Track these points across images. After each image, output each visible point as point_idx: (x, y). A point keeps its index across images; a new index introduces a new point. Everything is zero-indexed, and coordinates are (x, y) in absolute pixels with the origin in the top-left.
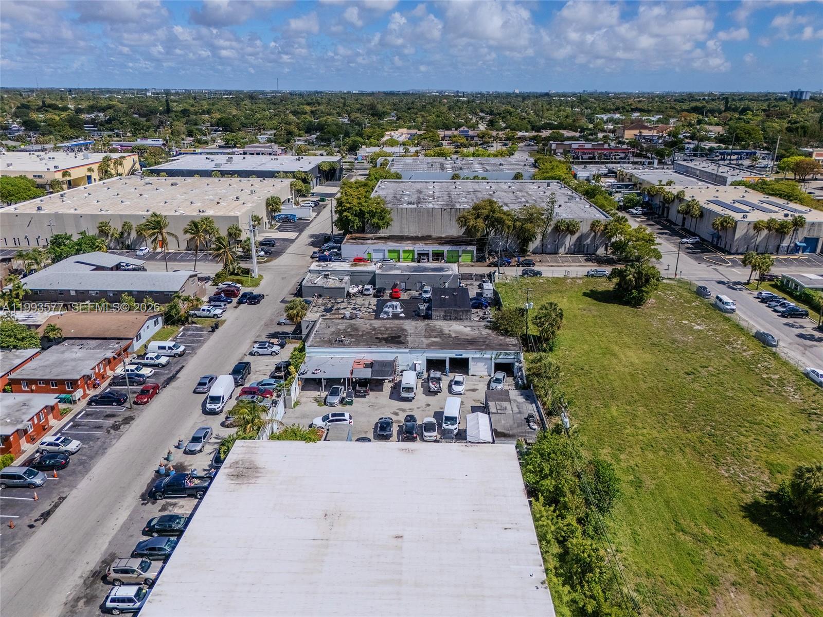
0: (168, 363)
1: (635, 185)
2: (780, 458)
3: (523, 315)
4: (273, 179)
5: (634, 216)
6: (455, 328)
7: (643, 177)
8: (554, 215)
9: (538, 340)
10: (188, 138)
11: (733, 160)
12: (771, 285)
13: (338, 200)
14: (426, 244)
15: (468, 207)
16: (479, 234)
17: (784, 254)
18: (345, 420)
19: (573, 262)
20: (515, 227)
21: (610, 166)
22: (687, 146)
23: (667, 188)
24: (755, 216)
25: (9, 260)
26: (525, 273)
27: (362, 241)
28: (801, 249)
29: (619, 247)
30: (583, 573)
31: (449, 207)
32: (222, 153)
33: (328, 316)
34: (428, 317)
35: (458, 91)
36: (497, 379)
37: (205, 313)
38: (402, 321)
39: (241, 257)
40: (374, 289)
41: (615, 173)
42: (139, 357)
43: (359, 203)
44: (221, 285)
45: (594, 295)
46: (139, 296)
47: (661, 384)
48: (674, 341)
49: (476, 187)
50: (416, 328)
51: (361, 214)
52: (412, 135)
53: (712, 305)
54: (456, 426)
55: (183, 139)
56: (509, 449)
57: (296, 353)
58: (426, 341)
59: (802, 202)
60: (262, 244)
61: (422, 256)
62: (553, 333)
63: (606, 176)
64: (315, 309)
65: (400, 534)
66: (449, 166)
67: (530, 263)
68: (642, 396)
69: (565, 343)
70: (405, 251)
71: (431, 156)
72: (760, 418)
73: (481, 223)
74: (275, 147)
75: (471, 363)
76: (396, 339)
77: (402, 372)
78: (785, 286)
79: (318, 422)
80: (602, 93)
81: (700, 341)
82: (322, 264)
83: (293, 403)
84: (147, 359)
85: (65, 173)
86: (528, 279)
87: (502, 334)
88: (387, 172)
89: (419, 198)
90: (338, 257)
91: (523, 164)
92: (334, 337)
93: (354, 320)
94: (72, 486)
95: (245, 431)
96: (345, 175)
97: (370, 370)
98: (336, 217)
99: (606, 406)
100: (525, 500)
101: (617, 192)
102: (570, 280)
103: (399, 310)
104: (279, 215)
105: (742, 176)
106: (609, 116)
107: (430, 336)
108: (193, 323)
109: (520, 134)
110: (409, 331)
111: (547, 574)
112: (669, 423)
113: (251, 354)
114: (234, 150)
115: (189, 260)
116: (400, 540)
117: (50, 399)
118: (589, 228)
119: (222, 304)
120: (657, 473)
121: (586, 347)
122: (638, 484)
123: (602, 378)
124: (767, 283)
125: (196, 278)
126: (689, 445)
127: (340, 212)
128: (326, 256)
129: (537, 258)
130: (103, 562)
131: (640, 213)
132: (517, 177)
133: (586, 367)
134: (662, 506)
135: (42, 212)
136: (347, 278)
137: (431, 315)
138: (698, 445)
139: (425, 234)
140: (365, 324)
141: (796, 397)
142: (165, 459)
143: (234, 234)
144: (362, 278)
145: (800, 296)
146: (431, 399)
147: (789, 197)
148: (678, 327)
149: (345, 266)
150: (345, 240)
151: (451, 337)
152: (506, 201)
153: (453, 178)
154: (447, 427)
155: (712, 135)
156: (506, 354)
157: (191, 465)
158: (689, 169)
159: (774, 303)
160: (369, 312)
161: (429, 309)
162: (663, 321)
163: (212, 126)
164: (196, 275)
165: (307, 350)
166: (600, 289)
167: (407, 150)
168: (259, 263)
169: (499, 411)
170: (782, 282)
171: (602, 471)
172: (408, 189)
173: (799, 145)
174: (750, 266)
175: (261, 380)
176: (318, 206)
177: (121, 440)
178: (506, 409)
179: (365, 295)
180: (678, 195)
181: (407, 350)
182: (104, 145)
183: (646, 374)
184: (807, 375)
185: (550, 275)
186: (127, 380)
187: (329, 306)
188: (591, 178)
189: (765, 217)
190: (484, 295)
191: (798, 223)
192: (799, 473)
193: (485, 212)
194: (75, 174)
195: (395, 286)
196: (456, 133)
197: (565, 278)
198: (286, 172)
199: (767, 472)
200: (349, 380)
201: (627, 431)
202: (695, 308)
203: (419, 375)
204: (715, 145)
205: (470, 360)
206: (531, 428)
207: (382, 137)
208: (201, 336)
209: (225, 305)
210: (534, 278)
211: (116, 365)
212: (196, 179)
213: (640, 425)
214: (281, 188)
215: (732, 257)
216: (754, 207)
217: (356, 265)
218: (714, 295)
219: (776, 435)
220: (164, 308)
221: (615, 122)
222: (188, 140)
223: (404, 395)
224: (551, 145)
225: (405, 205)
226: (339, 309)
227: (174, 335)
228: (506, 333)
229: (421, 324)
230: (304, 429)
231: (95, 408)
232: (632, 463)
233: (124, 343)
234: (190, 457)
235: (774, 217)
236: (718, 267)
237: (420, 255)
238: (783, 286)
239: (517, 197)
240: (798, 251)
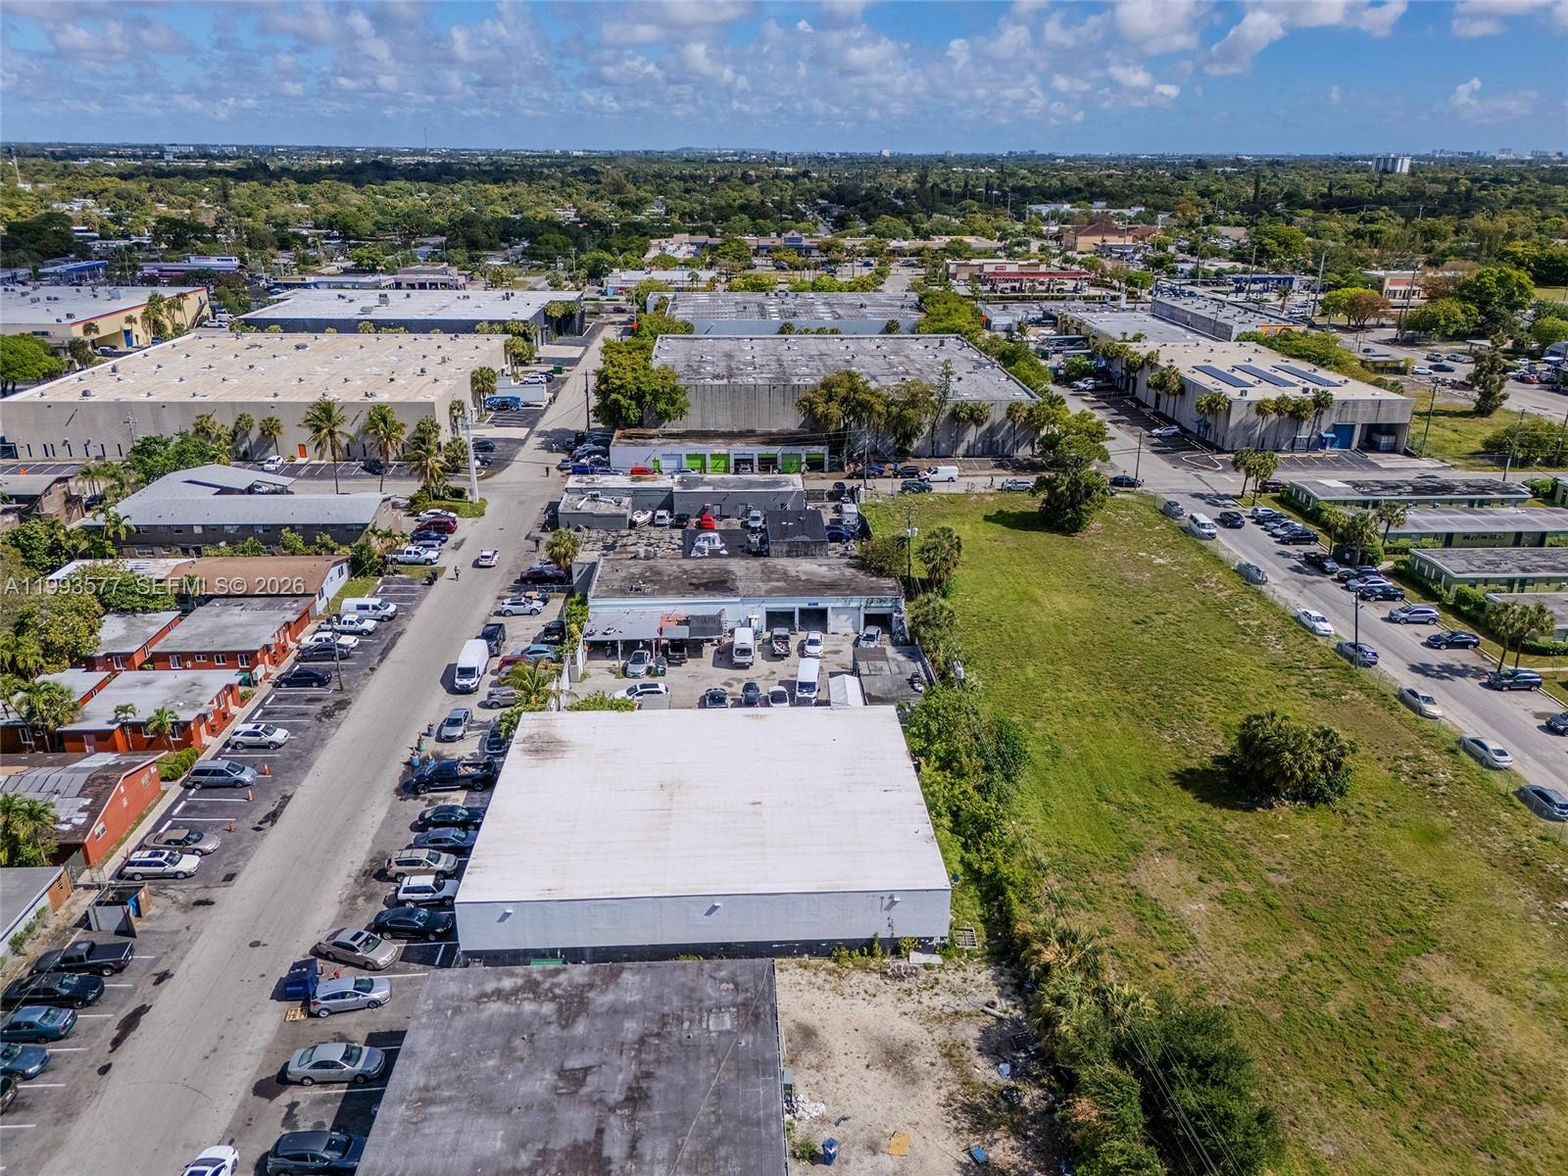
0: (376, 628)
1: (1086, 339)
3: (903, 547)
4: (473, 336)
5: (1079, 392)
6: (804, 567)
8: (950, 394)
10: (282, 254)
13: (600, 373)
14: (747, 444)
15: (812, 382)
16: (832, 427)
18: (660, 691)
20: (889, 414)
21: (1048, 305)
23: (1134, 347)
24: (1262, 393)
26: (905, 488)
27: (642, 443)
28: (1328, 441)
31: (782, 385)
33: (612, 555)
34: (762, 553)
36: (868, 636)
37: (413, 559)
38: (724, 560)
40: (671, 516)
41: (1055, 318)
43: (636, 378)
44: (423, 514)
45: (1004, 519)
46: (308, 533)
48: (1123, 581)
49: (823, 346)
50: (747, 569)
51: (639, 397)
52: (700, 246)
53: (1183, 528)
54: (815, 694)
55: (274, 256)
57: (574, 607)
58: (764, 587)
61: (742, 464)
62: (947, 571)
63: (1038, 323)
64: (590, 547)
65: (757, 800)
66: (774, 309)
67: (914, 472)
69: (964, 586)
70: (714, 457)
71: (739, 288)
73: (835, 410)
74: (454, 272)
75: (830, 615)
76: (719, 585)
77: (732, 630)
80: (1042, 157)
82: (585, 478)
83: (579, 674)
84: (344, 621)
85: (89, 327)
86: (910, 497)
87: (873, 575)
88: (671, 321)
89: (730, 368)
90: (606, 468)
91: (899, 304)
92: (627, 583)
93: (652, 560)
94: (297, 784)
96: (590, 323)
97: (687, 627)
98: (594, 401)
100: (909, 763)
101: (1056, 352)
102: (973, 497)
103: (718, 545)
104: (492, 399)
105: (1254, 325)
106: (1053, 207)
107: (770, 579)
108: (396, 573)
109: (894, 244)
110: (738, 574)
113: (498, 614)
116: (757, 806)
118: (1004, 414)
119: (436, 543)
121: (995, 592)
122: (1056, 754)
127: (603, 394)
128: (585, 467)
129: (924, 463)
130: (372, 861)
131: (1090, 387)
132: (890, 328)
133: (994, 618)
135: (91, 400)
136: (627, 501)
137: (768, 550)
139: (744, 428)
140: (670, 564)
143: (428, 431)
144: (652, 500)
146: (776, 665)
148: (1131, 561)
149: (622, 481)
150: (614, 439)
151: (799, 580)
152: (874, 370)
153: (782, 332)
154: (802, 696)
156: (881, 601)
157: (452, 755)
158: (1176, 311)
159: (1272, 525)
160: (673, 549)
161: (762, 540)
162: (1109, 554)
163: (316, 227)
165: (591, 603)
166: (1018, 509)
167: (695, 277)
168: (478, 479)
169: (872, 673)
170: (1289, 493)
172: (710, 351)
174: (1243, 470)
175: (525, 647)
176: (552, 382)
177: (341, 730)
178: (882, 669)
179: (660, 525)
180: (1149, 357)
181: (737, 600)
182: (125, 268)
183: (1078, 625)
186: (322, 652)
187: (609, 541)
188: (1015, 327)
190: (845, 523)
191: (1322, 403)
193: (842, 392)
195: (704, 510)
196: (778, 242)
197: (968, 494)
200: (657, 642)
202: (1158, 534)
203: (757, 633)
204: (1228, 265)
205: (829, 610)
206: (916, 690)
207: (646, 250)
208: (413, 591)
209: (440, 545)
210: (920, 495)
211: (299, 632)
214: (490, 352)
215: (1225, 456)
217: (640, 480)
218: (1187, 513)
220: (349, 550)
221: (1063, 220)
222: (283, 257)
223: (738, 659)
224: (948, 265)
225: (708, 381)
227: (372, 591)
228: (880, 573)
229: (755, 564)
231: (285, 691)
232: (1050, 731)
234: (447, 746)
235: (1287, 394)
236: (1203, 473)
237: (738, 462)
238: (1291, 499)
239: (890, 365)
240: (1323, 446)
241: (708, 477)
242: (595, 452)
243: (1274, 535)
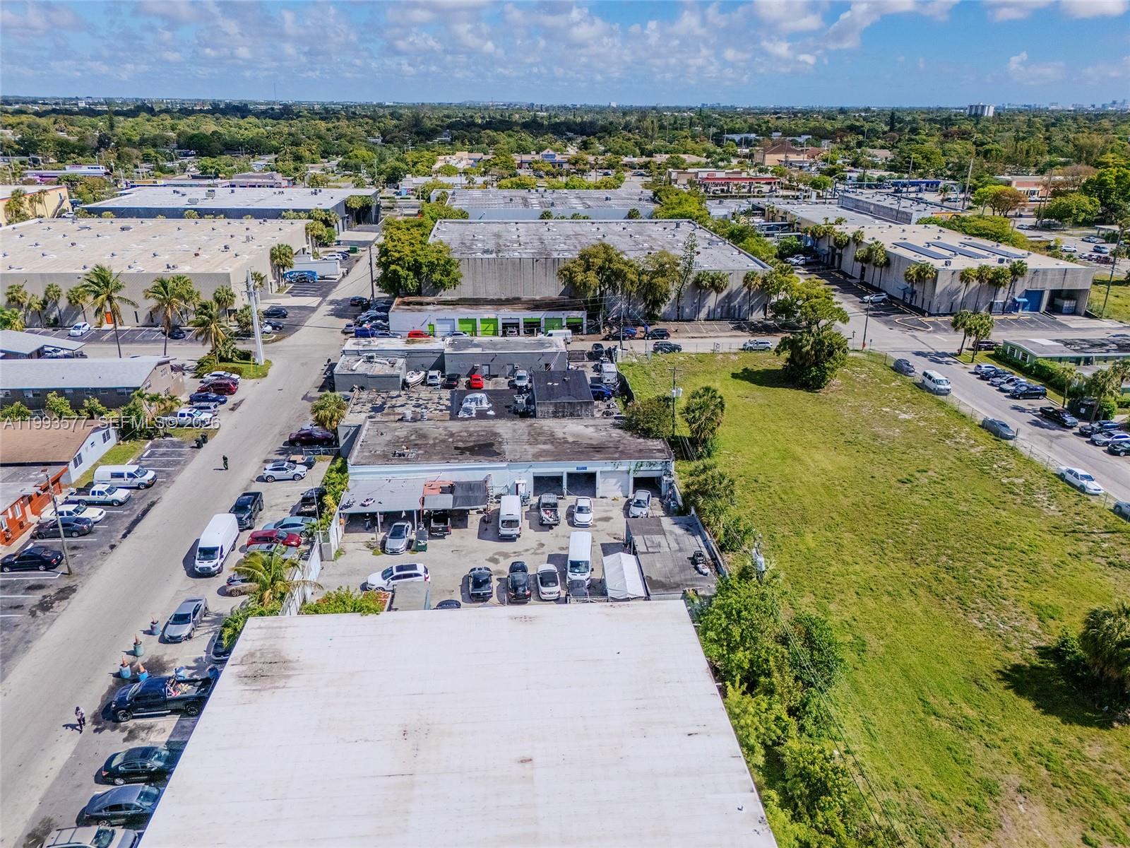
0: (128, 498)
2: (1046, 596)
3: (668, 406)
4: (279, 221)
6: (571, 428)
8: (694, 265)
9: (694, 442)
10: (144, 165)
11: (911, 192)
12: (990, 355)
13: (380, 246)
14: (514, 310)
15: (570, 256)
16: (590, 295)
17: (1000, 314)
18: (417, 575)
20: (641, 282)
22: (849, 174)
23: (837, 228)
24: (960, 263)
26: (657, 349)
27: (419, 307)
28: (1021, 306)
29: (784, 309)
31: (544, 259)
32: (197, 186)
33: (379, 417)
34: (529, 414)
35: (533, 104)
36: (639, 502)
38: (492, 422)
39: (237, 334)
40: (442, 377)
42: (80, 491)
43: (413, 252)
44: (207, 377)
46: (77, 399)
47: (868, 498)
48: (876, 437)
49: (578, 229)
50: (514, 431)
51: (416, 267)
52: (476, 160)
53: (917, 385)
54: (588, 575)
55: (136, 166)
56: (677, 606)
57: (334, 475)
58: (532, 450)
59: (1014, 243)
60: (268, 314)
61: (509, 327)
62: (712, 431)
64: (358, 408)
66: (535, 201)
67: (664, 334)
68: (845, 516)
69: (728, 445)
70: (483, 321)
71: (507, 187)
72: (1010, 540)
73: (593, 279)
74: (279, 177)
75: (599, 479)
76: (485, 449)
77: (499, 497)
78: (1008, 357)
79: (376, 580)
81: (910, 435)
82: (363, 341)
83: (333, 552)
84: (93, 493)
86: (662, 356)
87: (640, 436)
88: (448, 209)
89: (498, 245)
90: (385, 332)
91: (637, 198)
92: (391, 449)
93: (419, 423)
95: (261, 601)
96: (386, 215)
97: (451, 496)
98: (377, 272)
99: (797, 534)
100: (713, 686)
102: (721, 356)
103: (485, 405)
104: (291, 273)
105: (929, 213)
106: (742, 136)
107: (537, 442)
108: (166, 435)
109: (625, 160)
110: (505, 436)
112: (890, 554)
113: (261, 479)
114: (215, 181)
115: (155, 341)
116: (527, 765)
118: (741, 282)
119: (212, 405)
120: (883, 629)
121: (756, 449)
122: (860, 647)
123: (785, 492)
124: (984, 353)
125: (168, 366)
126: (921, 585)
127: (383, 266)
128: (365, 330)
129: (671, 326)
131: (802, 262)
132: (632, 215)
133: (762, 479)
134: (898, 676)
136: (401, 362)
137: (534, 411)
138: (934, 584)
139: (510, 296)
140: (438, 427)
141: (1052, 508)
142: (130, 653)
143: (223, 300)
144: (424, 361)
145: (1031, 368)
146: (545, 536)
147: (997, 237)
148: (877, 417)
149: (398, 344)
150: (394, 306)
151: (566, 442)
152: (623, 247)
153: (542, 217)
154: (574, 578)
155: (879, 161)
156: (650, 464)
157: (174, 661)
158: (860, 204)
159: (998, 380)
160: (441, 410)
161: (529, 402)
162: (855, 410)
163: (179, 148)
164: (168, 362)
165: (351, 470)
166: (762, 367)
167: (471, 181)
168: (265, 343)
169: (650, 550)
170: (1005, 351)
171: (816, 632)
172: (480, 233)
173: (993, 172)
174: (962, 331)
175: (280, 519)
176: (350, 255)
178: (659, 545)
179: (431, 385)
180: (854, 236)
181: (504, 465)
182: (14, 175)
183: (845, 484)
184: (1061, 477)
185: (693, 350)
186: (61, 528)
187: (379, 402)
189: (973, 265)
190: (605, 381)
191: (1018, 271)
193: (599, 262)
195: (474, 370)
196: (537, 158)
197: (714, 353)
198: (298, 211)
199: (1035, 617)
200: (418, 512)
201: (833, 569)
202: (896, 390)
203: (524, 500)
204: (885, 174)
205: (598, 475)
206: (701, 573)
207: (434, 163)
208: (180, 455)
209: (215, 406)
210: (671, 355)
212: (160, 221)
213: (850, 560)
214: (293, 234)
215: (933, 319)
216: (955, 252)
217: (413, 342)
218: (919, 370)
219: (1035, 564)
220: (116, 414)
221: (752, 144)
222: (144, 168)
223: (505, 531)
224: (670, 173)
225: (479, 255)
226: (394, 407)
227: (137, 455)
228: (646, 433)
229: (522, 425)
230: (355, 593)
231: (9, 576)
232: (847, 616)
233: (53, 471)
234: (170, 648)
235: (984, 264)
236: (918, 334)
237: (505, 326)
238: (1005, 356)
239: (637, 243)
240: (1016, 310)
241: (477, 340)
242: (377, 318)
243: (1002, 390)
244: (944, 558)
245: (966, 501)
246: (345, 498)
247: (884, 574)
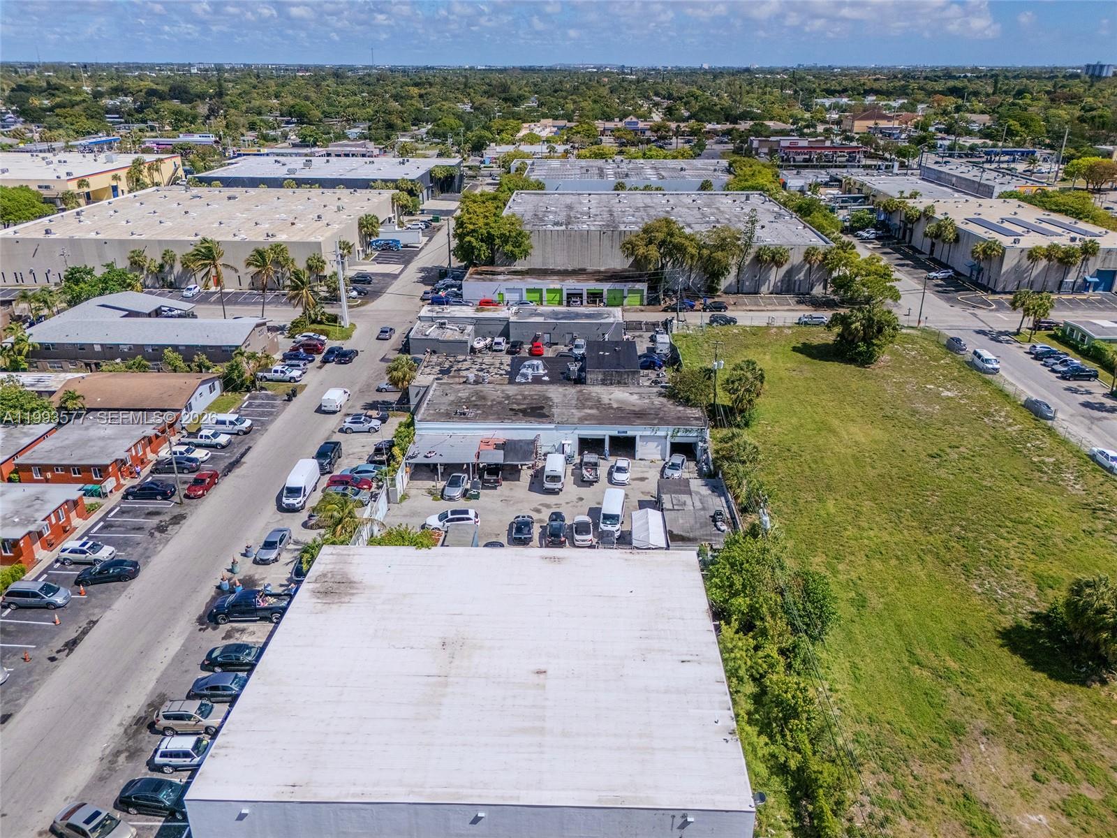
0: (229, 443)
1: (866, 198)
2: (1052, 568)
3: (709, 378)
4: (368, 191)
5: (865, 240)
6: (618, 395)
7: (877, 187)
8: (755, 239)
9: (730, 411)
10: (250, 133)
11: (1003, 162)
12: (1049, 336)
13: (457, 219)
14: (579, 281)
15: (637, 228)
16: (651, 266)
17: (1068, 293)
18: (469, 519)
19: (780, 304)
20: (701, 257)
21: (833, 171)
22: (940, 142)
23: (911, 203)
24: (1031, 241)
25: (9, 303)
26: (713, 320)
27: (491, 277)
28: (1092, 285)
29: (842, 284)
30: (786, 719)
31: (611, 229)
32: (297, 155)
33: (445, 379)
34: (580, 381)
35: (623, 66)
36: (673, 465)
37: (279, 376)
38: (545, 387)
39: (326, 298)
40: (507, 343)
41: (840, 181)
42: (190, 435)
43: (487, 224)
44: (299, 338)
45: (809, 351)
46: (188, 353)
47: (895, 471)
48: (914, 412)
49: (648, 200)
50: (565, 396)
51: (489, 239)
52: (560, 128)
53: (967, 363)
54: (618, 526)
55: (243, 135)
56: (689, 556)
57: (402, 429)
58: (578, 414)
59: (1095, 220)
60: (353, 280)
61: (573, 297)
62: (750, 401)
63: (826, 185)
64: (428, 370)
65: (543, 668)
66: (611, 172)
67: (720, 307)
68: (870, 486)
69: (767, 416)
70: (549, 291)
71: (585, 157)
72: (1027, 515)
73: (654, 252)
74: (371, 145)
75: (638, 443)
76: (537, 411)
77: (545, 455)
78: (1066, 337)
79: (434, 521)
80: (824, 68)
81: (949, 412)
82: (437, 308)
83: (399, 496)
84: (201, 437)
85: (82, 182)
86: (717, 329)
87: (681, 404)
88: (526, 180)
89: (569, 217)
90: (458, 299)
91: (712, 168)
92: (453, 408)
93: (480, 386)
94: (107, 607)
95: (334, 533)
96: (467, 183)
97: (502, 452)
98: (455, 243)
99: (820, 500)
100: (710, 624)
101: (841, 208)
102: (775, 330)
103: (541, 372)
104: (377, 241)
105: (1013, 186)
106: (834, 100)
107: (584, 407)
108: (262, 388)
109: (709, 126)
110: (556, 401)
111: (737, 721)
112: (905, 522)
113: (341, 431)
114: (313, 150)
115: (255, 303)
116: (542, 676)
117: (72, 491)
118: (802, 258)
119: (301, 363)
120: (885, 588)
121: (794, 421)
122: (861, 603)
123: (816, 462)
124: (1044, 332)
125: (265, 328)
126: (931, 551)
127: (460, 237)
128: (441, 297)
129: (730, 299)
130: (149, 705)
131: (873, 236)
132: (705, 186)
133: (795, 448)
134: (891, 630)
135: (52, 236)
136: (470, 328)
137: (585, 378)
138: (943, 551)
139: (577, 266)
140: (496, 390)
141: (1077, 487)
142: (228, 570)
143: (315, 266)
144: (491, 328)
145: (1089, 349)
146: (585, 492)
147: (1078, 214)
148: (920, 394)
149: (468, 312)
150: (467, 275)
151: (612, 408)
152: (689, 220)
153: (616, 189)
154: (605, 528)
155: (975, 127)
156: (687, 431)
157: (263, 579)
158: (943, 176)
159: (1051, 361)
160: (501, 375)
161: (582, 369)
162: (899, 385)
163: (282, 115)
164: (264, 324)
165: (417, 425)
166: (816, 341)
167: (552, 150)
168: (350, 307)
169: (676, 507)
170: (1064, 331)
171: (812, 586)
172: (553, 204)
173: (1095, 140)
174: (1021, 310)
175: (355, 466)
176: (430, 228)
177: (168, 547)
178: (685, 504)
179: (496, 351)
180: (925, 211)
181: (552, 426)
182: (134, 142)
183: (875, 457)
184: (1093, 457)
185: (748, 323)
186: (175, 465)
187: (447, 366)
188: (806, 188)
189: (1043, 242)
190: (658, 351)
191: (1089, 250)
192: (1078, 588)
193: (660, 236)
194: (95, 184)
195: (536, 338)
196: (620, 125)
197: (768, 327)
198: (385, 181)
199: (1034, 586)
200: (474, 466)
201: (848, 533)
202: (944, 368)
203: (568, 459)
204: (979, 142)
205: (638, 439)
206: (719, 530)
207: (518, 131)
208: (273, 407)
209: (305, 364)
210: (726, 328)
211: (159, 445)
212: (262, 191)
213: (865, 525)
214: (379, 203)
215: (997, 297)
216: (1029, 228)
217: (483, 310)
218: (970, 349)
219: (1047, 538)
220: (221, 369)
221: (842, 109)
222: (250, 136)
223: (548, 485)
224: (752, 141)
225: (550, 227)
226: (459, 370)
227: (237, 406)
228: (687, 402)
229: (572, 391)
230: (414, 531)
231: (132, 503)
232: (854, 575)
234: (261, 568)
235: (1056, 242)
236: (977, 311)
237: (570, 296)
238: (1064, 337)
239: (704, 215)
240: (1087, 289)
241: (541, 309)
242: (452, 286)
244: (958, 529)
245: (992, 476)
246: (411, 450)
247: (896, 540)
